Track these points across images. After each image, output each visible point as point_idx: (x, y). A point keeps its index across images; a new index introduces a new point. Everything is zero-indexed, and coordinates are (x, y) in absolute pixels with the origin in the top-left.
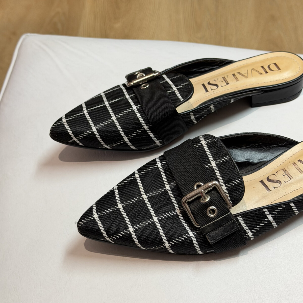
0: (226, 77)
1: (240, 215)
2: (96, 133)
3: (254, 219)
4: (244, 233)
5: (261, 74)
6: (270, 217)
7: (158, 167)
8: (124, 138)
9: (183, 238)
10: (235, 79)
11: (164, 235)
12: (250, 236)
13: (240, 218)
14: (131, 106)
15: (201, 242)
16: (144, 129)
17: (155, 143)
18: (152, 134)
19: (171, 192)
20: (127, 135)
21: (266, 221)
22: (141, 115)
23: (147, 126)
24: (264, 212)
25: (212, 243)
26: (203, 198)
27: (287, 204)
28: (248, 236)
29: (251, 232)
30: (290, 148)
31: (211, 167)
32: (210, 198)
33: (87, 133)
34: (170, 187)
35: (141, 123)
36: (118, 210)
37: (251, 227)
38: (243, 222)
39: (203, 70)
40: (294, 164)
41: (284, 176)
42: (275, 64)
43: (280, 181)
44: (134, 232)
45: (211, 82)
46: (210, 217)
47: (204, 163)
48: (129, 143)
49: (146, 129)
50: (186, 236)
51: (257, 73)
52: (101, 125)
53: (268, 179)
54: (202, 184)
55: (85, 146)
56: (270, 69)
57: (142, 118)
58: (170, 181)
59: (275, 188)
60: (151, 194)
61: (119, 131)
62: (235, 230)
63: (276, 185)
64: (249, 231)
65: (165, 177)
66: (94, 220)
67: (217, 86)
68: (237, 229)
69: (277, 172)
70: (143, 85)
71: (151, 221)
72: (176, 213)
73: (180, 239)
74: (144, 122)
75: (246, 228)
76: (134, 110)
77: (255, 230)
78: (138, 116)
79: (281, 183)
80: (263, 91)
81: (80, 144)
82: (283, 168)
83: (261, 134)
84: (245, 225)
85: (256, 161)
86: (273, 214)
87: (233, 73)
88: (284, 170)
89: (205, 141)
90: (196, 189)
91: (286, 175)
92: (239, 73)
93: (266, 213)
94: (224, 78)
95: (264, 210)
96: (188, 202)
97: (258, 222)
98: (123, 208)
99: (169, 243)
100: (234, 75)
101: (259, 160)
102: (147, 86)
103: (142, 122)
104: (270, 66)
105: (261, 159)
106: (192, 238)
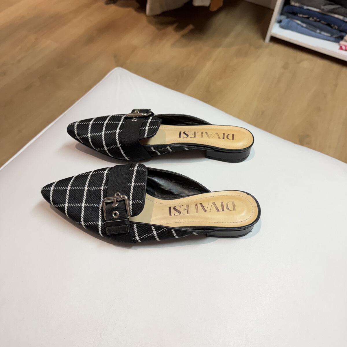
0: (197, 133)
1: (136, 223)
2: (89, 138)
3: (144, 230)
4: (134, 236)
5: (220, 138)
6: (155, 233)
7: (104, 174)
8: (105, 147)
9: (94, 223)
10: (201, 135)
11: (83, 217)
12: (137, 239)
13: (135, 225)
14: (117, 129)
15: (104, 231)
16: (118, 146)
17: (125, 158)
18: (123, 151)
19: (103, 192)
20: (107, 147)
21: (151, 234)
22: (119, 137)
23: (120, 145)
24: (151, 228)
25: (108, 234)
26: (114, 204)
27: (169, 229)
28: (136, 239)
29: (139, 237)
30: (202, 193)
31: (130, 186)
32: (118, 206)
33: (85, 136)
34: (104, 189)
35: (116, 142)
36: (66, 190)
37: (140, 234)
38: (136, 229)
39: (188, 123)
40: (196, 205)
41: (185, 209)
42: (233, 135)
43: (180, 212)
44: (67, 207)
45: (186, 132)
46: (113, 217)
47: (128, 182)
48: (108, 152)
49: (119, 147)
50: (96, 223)
51: (217, 137)
52: (94, 134)
53: (174, 208)
54: (120, 195)
55: (83, 144)
56: (227, 137)
57: (118, 139)
58: (106, 185)
59: (175, 215)
60: (91, 188)
61: (102, 142)
62: (126, 232)
63: (177, 213)
64: (138, 236)
65: (105, 181)
66: (50, 190)
67: (188, 136)
68: (127, 231)
69: (182, 206)
70: (134, 119)
71: (80, 205)
72: (99, 206)
73: (91, 223)
74: (118, 142)
75: (136, 233)
76: (116, 132)
77: (142, 237)
78: (116, 137)
79: (180, 213)
80: (214, 150)
81: (81, 141)
82: (187, 205)
83: (185, 177)
84: (136, 231)
85: (176, 194)
86: (158, 232)
87: (202, 131)
88: (188, 206)
89: (137, 168)
90: (115, 196)
91: (187, 210)
92: (206, 133)
93: (153, 229)
94: (195, 133)
95: (152, 227)
96: (106, 203)
97: (145, 233)
98: (70, 190)
99: (84, 223)
100: (202, 133)
101: (179, 193)
102: (136, 120)
103: (118, 141)
104: (229, 136)
105: (180, 193)
106: (99, 226)
